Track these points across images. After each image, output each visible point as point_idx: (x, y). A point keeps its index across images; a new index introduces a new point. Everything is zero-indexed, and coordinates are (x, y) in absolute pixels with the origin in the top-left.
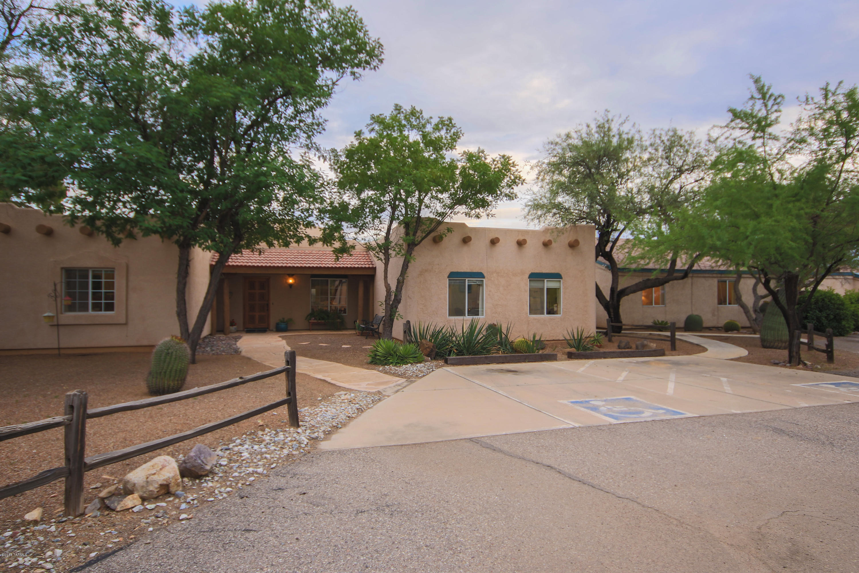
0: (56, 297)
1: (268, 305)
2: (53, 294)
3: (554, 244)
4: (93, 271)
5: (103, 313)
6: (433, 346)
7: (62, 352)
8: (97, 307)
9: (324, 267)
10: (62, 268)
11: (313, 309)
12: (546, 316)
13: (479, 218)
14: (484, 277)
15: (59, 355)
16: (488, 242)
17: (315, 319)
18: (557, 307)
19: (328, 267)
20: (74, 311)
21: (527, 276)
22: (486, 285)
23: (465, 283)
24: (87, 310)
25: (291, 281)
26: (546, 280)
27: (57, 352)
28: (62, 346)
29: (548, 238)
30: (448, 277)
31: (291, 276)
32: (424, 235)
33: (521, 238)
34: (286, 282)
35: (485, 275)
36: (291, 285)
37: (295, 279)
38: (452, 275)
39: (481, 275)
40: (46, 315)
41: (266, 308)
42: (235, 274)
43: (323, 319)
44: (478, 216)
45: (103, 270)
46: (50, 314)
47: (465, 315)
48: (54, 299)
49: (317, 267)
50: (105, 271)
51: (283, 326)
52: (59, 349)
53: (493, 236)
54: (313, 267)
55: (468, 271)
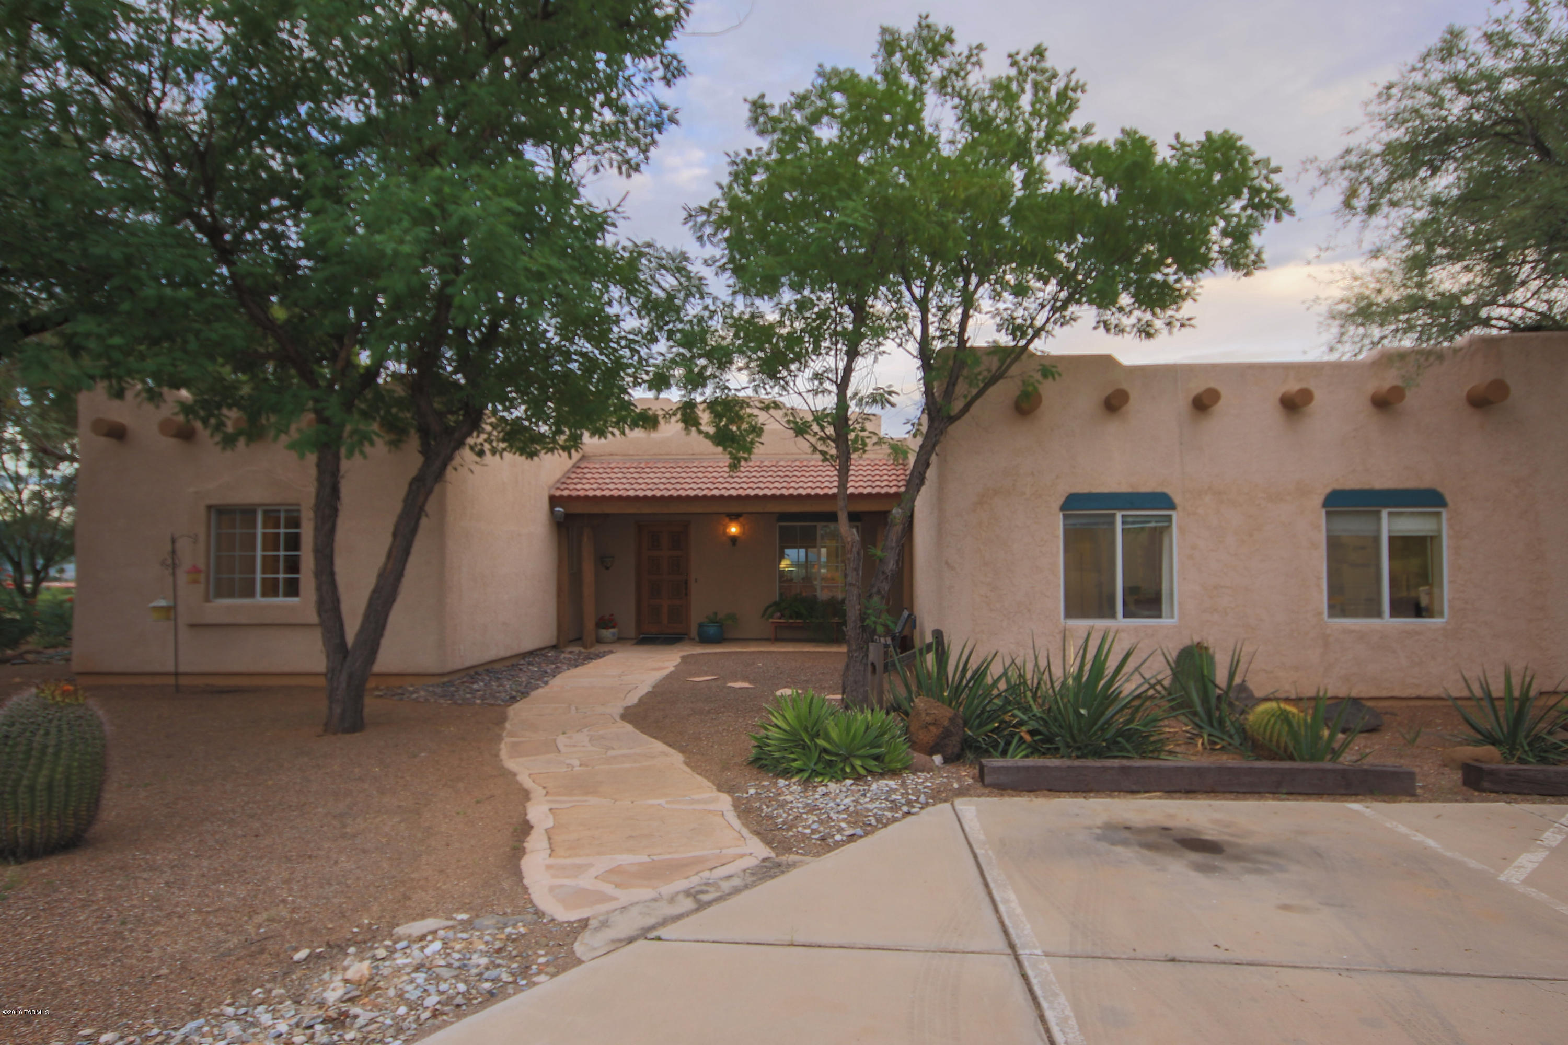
0: (174, 566)
1: (686, 583)
2: (169, 562)
3: (1412, 400)
4: (266, 512)
5: (281, 600)
6: (952, 720)
7: (183, 681)
8: (271, 589)
9: (791, 496)
10: (209, 507)
11: (781, 595)
12: (1388, 623)
13: (1149, 335)
14: (1173, 507)
15: (177, 688)
16: (1183, 403)
17: (782, 616)
18: (1430, 594)
19: (800, 496)
20: (231, 595)
21: (1318, 500)
22: (1181, 530)
23: (1113, 523)
24: (251, 594)
25: (734, 530)
26: (1385, 513)
27: (171, 681)
28: (182, 669)
29: (1390, 379)
30: (1063, 508)
31: (735, 517)
32: (974, 391)
33: (1293, 386)
34: (725, 533)
35: (1177, 499)
36: (734, 540)
37: (742, 526)
38: (1072, 503)
39: (1163, 501)
40: (155, 604)
41: (682, 589)
42: (607, 515)
43: (798, 615)
44: (1146, 332)
45: (282, 508)
46: (163, 603)
47: (1113, 615)
48: (171, 570)
49: (773, 496)
50: (286, 511)
51: (712, 630)
52: (176, 674)
53: (1198, 386)
54: (765, 496)
55: (1124, 488)
